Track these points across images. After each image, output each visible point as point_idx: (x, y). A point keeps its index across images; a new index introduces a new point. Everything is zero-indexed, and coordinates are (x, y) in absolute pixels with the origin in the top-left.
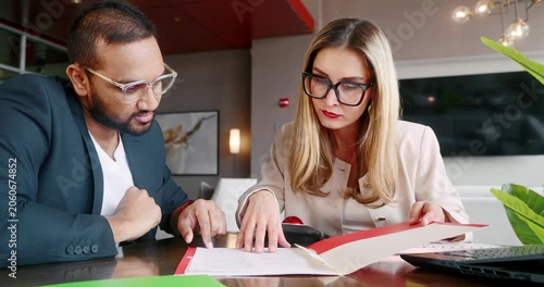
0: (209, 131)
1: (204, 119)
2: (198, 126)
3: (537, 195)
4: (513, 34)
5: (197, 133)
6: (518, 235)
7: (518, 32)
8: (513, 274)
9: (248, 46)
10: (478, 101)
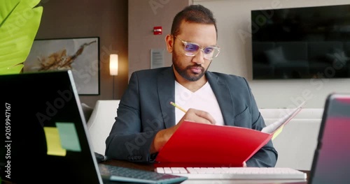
0: (91, 54)
1: (86, 44)
2: (80, 51)
5: (79, 57)
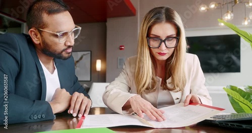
0: (87, 60)
1: (84, 55)
2: (81, 58)
3: (242, 90)
4: (226, 18)
5: (81, 61)
6: (235, 109)
7: (228, 17)
8: (244, 126)
9: (106, 21)
10: (209, 48)
